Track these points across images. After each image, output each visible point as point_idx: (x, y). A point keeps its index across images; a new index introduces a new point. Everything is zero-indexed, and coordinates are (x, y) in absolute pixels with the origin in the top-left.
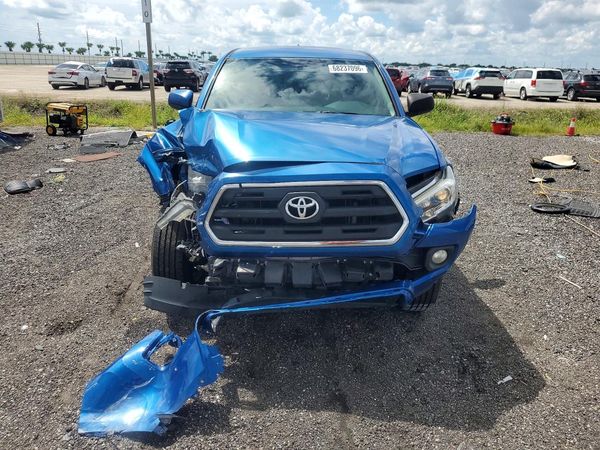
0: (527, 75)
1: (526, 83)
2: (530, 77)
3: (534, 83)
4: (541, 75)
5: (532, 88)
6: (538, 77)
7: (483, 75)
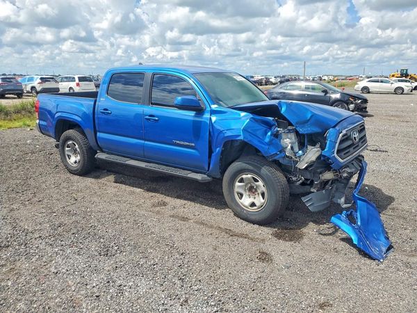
0: (73, 79)
1: (73, 85)
2: (75, 81)
3: (78, 85)
4: (81, 79)
5: (78, 88)
6: (80, 81)
7: (43, 80)
